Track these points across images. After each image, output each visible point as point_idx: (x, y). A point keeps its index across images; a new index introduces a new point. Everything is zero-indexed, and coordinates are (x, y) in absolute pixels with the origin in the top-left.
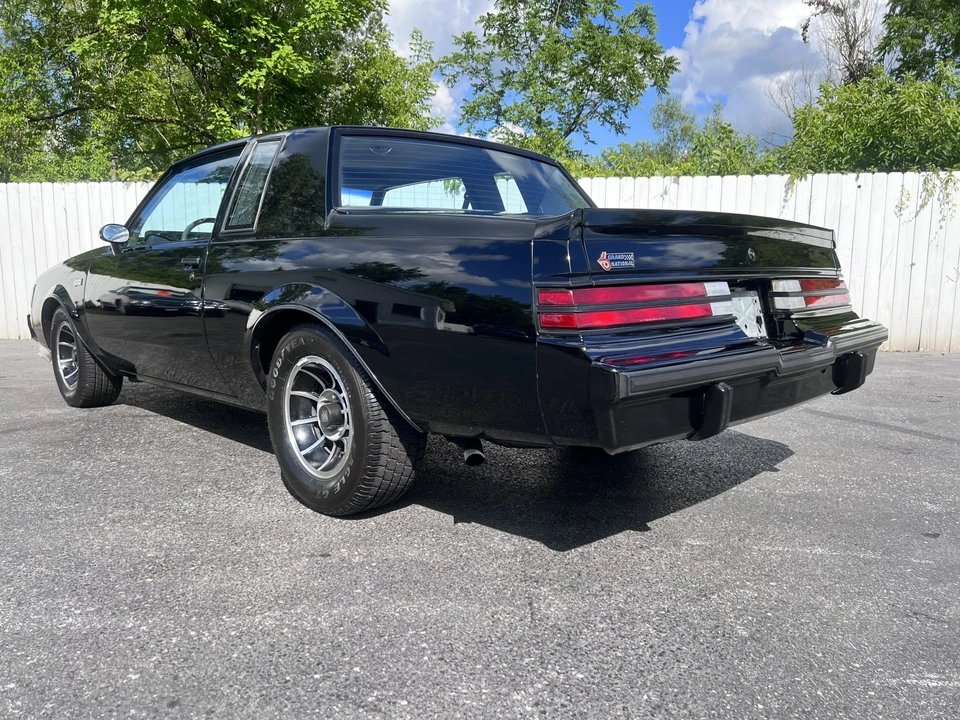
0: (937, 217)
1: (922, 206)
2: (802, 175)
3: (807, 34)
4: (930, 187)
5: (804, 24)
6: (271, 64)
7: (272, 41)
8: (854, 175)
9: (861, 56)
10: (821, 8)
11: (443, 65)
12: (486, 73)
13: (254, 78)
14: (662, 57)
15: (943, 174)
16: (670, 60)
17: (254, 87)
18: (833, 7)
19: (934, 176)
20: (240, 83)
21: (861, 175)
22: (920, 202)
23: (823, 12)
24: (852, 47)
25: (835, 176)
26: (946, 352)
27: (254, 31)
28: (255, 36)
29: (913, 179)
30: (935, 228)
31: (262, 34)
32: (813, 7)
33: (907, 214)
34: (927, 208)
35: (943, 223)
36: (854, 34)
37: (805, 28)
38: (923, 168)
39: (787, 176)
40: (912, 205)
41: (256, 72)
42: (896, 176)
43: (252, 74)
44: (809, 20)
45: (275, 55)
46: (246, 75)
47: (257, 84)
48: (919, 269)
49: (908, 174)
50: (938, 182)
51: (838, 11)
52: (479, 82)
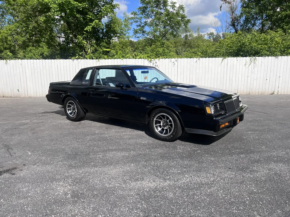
0: (253, 66)
1: (250, 64)
2: (225, 58)
3: (221, 9)
4: (251, 60)
6: (93, 25)
7: (93, 19)
8: (236, 58)
9: (235, 15)
10: (225, 2)
11: (129, 20)
12: (140, 22)
13: (88, 28)
14: (186, 19)
15: (254, 57)
16: (189, 20)
17: (89, 31)
18: (228, 2)
19: (252, 58)
20: (85, 29)
21: (238, 58)
22: (249, 63)
24: (233, 13)
25: (232, 58)
26: (255, 95)
27: (89, 16)
28: (89, 18)
29: (248, 59)
30: (253, 68)
31: (91, 17)
32: (223, 2)
33: (247, 66)
34: (251, 65)
35: (254, 68)
36: (233, 9)
37: (221, 7)
38: (250, 56)
39: (222, 58)
40: (248, 64)
41: (89, 26)
42: (245, 58)
43: (88, 27)
44: (222, 5)
45: (94, 22)
46: (87, 28)
47: (89, 30)
48: (249, 78)
49: (247, 57)
50: (253, 59)
52: (138, 24)
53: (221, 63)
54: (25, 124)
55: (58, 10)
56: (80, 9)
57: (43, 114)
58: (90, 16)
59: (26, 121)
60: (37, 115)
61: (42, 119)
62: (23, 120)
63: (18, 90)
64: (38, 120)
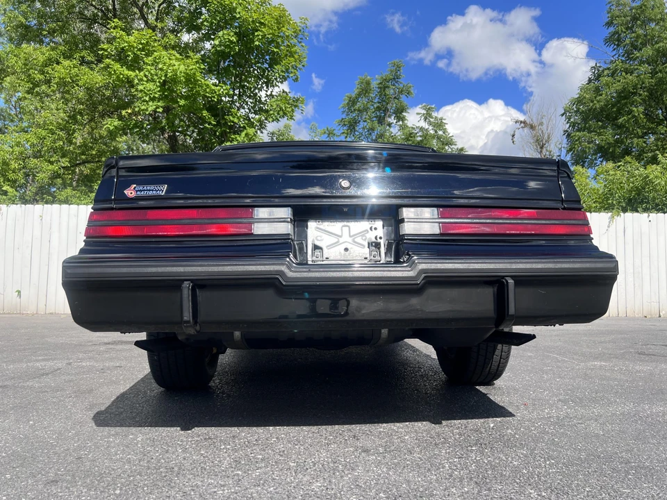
2: (617, 214)
3: (514, 140)
5: (512, 133)
9: (548, 153)
10: (522, 125)
21: (650, 214)
23: (522, 127)
24: (542, 148)
28: (233, 122)
32: (518, 124)
36: (542, 141)
37: (513, 136)
39: (610, 214)
44: (515, 132)
45: (243, 134)
51: (532, 127)
53: (609, 227)
54: (47, 374)
55: (157, 96)
56: (214, 97)
57: (112, 346)
58: (234, 117)
59: (50, 363)
60: (90, 348)
61: (111, 359)
62: (38, 361)
63: (19, 292)
64: (97, 361)
